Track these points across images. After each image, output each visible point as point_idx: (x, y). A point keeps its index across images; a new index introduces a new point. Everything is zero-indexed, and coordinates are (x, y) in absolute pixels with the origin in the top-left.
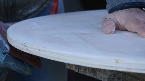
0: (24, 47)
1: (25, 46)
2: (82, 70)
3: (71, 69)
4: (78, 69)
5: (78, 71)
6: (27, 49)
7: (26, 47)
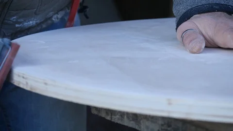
0: (22, 79)
1: (23, 77)
2: (118, 116)
3: (100, 115)
4: (110, 114)
5: (111, 118)
6: (27, 83)
7: (24, 80)
